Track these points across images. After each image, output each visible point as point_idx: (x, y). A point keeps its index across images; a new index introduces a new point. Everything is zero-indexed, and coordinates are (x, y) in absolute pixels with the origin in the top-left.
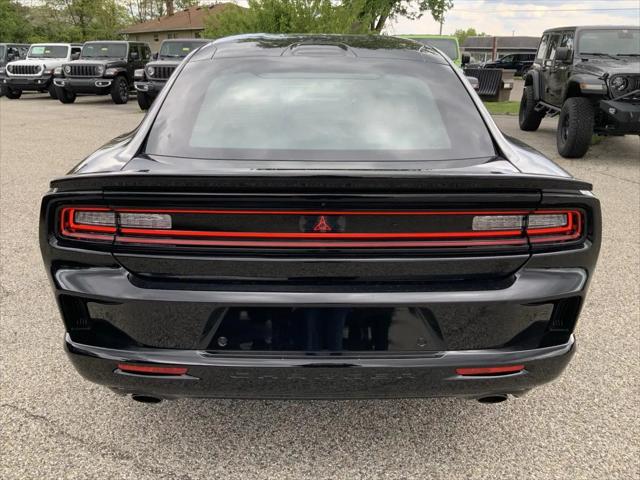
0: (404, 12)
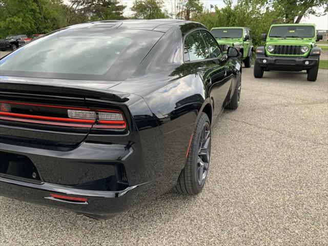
0: (314, 13)
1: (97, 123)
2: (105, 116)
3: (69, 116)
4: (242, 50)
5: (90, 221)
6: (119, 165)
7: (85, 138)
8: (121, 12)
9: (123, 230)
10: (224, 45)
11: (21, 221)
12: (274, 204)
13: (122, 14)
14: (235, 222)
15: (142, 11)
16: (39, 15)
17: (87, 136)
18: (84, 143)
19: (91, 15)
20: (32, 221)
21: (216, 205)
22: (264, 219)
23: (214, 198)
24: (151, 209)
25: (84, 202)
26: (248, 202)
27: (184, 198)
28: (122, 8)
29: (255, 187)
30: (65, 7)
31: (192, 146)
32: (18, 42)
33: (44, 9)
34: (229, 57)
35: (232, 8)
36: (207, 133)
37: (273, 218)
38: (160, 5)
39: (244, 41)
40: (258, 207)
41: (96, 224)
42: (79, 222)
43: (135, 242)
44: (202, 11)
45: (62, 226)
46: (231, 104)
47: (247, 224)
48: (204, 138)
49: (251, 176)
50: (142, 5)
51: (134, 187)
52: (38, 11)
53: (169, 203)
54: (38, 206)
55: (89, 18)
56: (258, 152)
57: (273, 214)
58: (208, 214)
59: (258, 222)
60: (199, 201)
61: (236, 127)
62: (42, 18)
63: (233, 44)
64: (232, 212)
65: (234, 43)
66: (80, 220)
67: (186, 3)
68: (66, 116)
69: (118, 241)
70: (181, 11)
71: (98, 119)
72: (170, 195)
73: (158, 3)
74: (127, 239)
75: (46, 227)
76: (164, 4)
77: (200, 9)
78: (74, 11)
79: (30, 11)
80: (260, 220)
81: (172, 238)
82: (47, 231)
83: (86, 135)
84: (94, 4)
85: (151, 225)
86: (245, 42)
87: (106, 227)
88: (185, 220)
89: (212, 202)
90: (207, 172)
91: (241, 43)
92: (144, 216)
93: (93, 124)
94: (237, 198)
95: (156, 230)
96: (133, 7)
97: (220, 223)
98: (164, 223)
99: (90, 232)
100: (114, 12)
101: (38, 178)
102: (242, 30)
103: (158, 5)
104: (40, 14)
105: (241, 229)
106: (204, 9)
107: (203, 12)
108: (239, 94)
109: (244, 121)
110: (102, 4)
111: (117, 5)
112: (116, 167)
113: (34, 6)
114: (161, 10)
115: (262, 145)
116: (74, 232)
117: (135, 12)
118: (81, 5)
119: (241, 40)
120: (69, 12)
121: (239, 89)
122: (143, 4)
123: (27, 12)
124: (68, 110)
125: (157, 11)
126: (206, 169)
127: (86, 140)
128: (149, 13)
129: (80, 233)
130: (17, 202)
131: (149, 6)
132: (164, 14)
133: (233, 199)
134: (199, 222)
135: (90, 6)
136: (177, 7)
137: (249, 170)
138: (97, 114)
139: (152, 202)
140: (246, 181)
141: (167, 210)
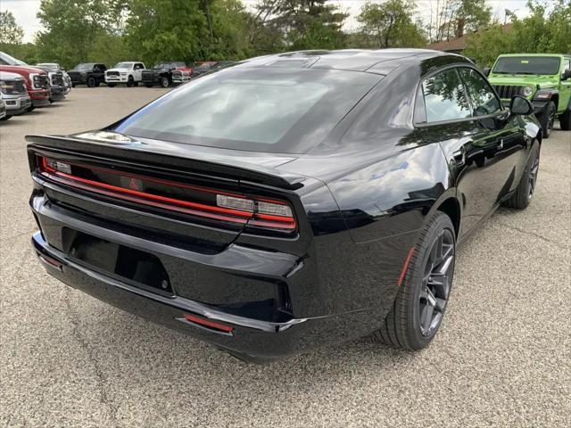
1: (255, 217)
2: (268, 208)
3: (218, 204)
4: (555, 98)
5: (240, 365)
6: (281, 284)
7: (236, 238)
8: (339, 24)
9: (288, 388)
10: (520, 87)
11: (144, 350)
12: (558, 386)
13: (340, 27)
14: (477, 405)
15: (375, 22)
16: (206, 30)
17: (239, 235)
18: (235, 246)
19: (289, 29)
20: (159, 352)
21: (450, 374)
22: (531, 410)
23: (448, 361)
24: (336, 362)
25: (228, 332)
26: (508, 376)
27: (395, 354)
28: (341, 17)
29: (528, 353)
30: (247, 16)
31: (412, 268)
32: (171, 74)
33: (215, 21)
34: (513, 115)
35: (546, 17)
36: (447, 248)
37: (549, 411)
38: (411, 11)
39: (562, 80)
40: (525, 387)
41: (249, 371)
42: (224, 364)
43: (302, 408)
44: (488, 20)
45: (199, 367)
46: (514, 199)
47: (498, 413)
48: (439, 256)
49: (526, 332)
50: (377, 11)
51: (303, 320)
52: (205, 23)
53: (367, 358)
54: (170, 332)
55: (286, 36)
56: (550, 292)
57: (551, 404)
58: (431, 385)
59: (520, 413)
60: (420, 363)
61: (517, 241)
62: (210, 35)
63: (538, 87)
64: (474, 388)
65: (541, 85)
66: (226, 361)
67: (459, 6)
68: (214, 204)
69: (277, 402)
70: (448, 21)
71: (257, 211)
72: (371, 345)
73: (406, 7)
74: (290, 401)
75: (177, 364)
76: (415, 10)
77: (484, 16)
78: (261, 23)
79: (193, 24)
80: (523, 410)
81: (363, 413)
82: (177, 371)
83: (237, 233)
84: (294, 11)
85: (332, 387)
86: (563, 83)
87: (262, 379)
88: (390, 389)
89: (443, 366)
90: (443, 316)
91: (554, 84)
92: (323, 372)
93: (248, 218)
94: (489, 366)
95: (338, 397)
96: (361, 15)
97: (449, 403)
98: (354, 389)
99: (238, 382)
100: (327, 24)
101: (169, 289)
102: (559, 59)
103: (406, 11)
104: (209, 28)
105: (485, 419)
106: (492, 17)
107: (491, 22)
108: (532, 182)
109: (535, 231)
110: (307, 10)
111: (333, 12)
112: (276, 287)
113: (200, 15)
114: (410, 20)
115: (560, 281)
116: (215, 378)
117: (364, 24)
118: (274, 13)
119: (557, 78)
120: (253, 25)
121: (534, 172)
122: (379, 8)
123: (188, 24)
124: (218, 196)
125: (403, 21)
126: (440, 311)
127: (237, 241)
128: (388, 25)
129: (223, 380)
130: (141, 321)
131: (389, 12)
132: (415, 26)
133: (482, 367)
134: (413, 396)
135: (288, 14)
136: (441, 14)
137: (524, 323)
138: (257, 204)
139: (339, 352)
140: (513, 339)
141: (363, 367)
